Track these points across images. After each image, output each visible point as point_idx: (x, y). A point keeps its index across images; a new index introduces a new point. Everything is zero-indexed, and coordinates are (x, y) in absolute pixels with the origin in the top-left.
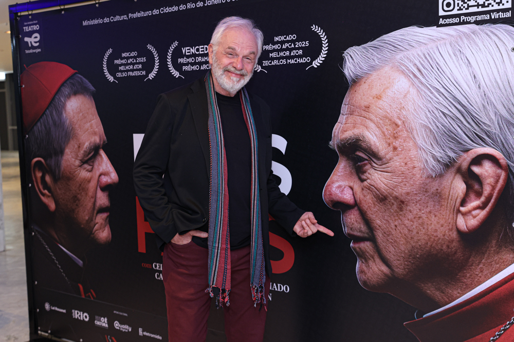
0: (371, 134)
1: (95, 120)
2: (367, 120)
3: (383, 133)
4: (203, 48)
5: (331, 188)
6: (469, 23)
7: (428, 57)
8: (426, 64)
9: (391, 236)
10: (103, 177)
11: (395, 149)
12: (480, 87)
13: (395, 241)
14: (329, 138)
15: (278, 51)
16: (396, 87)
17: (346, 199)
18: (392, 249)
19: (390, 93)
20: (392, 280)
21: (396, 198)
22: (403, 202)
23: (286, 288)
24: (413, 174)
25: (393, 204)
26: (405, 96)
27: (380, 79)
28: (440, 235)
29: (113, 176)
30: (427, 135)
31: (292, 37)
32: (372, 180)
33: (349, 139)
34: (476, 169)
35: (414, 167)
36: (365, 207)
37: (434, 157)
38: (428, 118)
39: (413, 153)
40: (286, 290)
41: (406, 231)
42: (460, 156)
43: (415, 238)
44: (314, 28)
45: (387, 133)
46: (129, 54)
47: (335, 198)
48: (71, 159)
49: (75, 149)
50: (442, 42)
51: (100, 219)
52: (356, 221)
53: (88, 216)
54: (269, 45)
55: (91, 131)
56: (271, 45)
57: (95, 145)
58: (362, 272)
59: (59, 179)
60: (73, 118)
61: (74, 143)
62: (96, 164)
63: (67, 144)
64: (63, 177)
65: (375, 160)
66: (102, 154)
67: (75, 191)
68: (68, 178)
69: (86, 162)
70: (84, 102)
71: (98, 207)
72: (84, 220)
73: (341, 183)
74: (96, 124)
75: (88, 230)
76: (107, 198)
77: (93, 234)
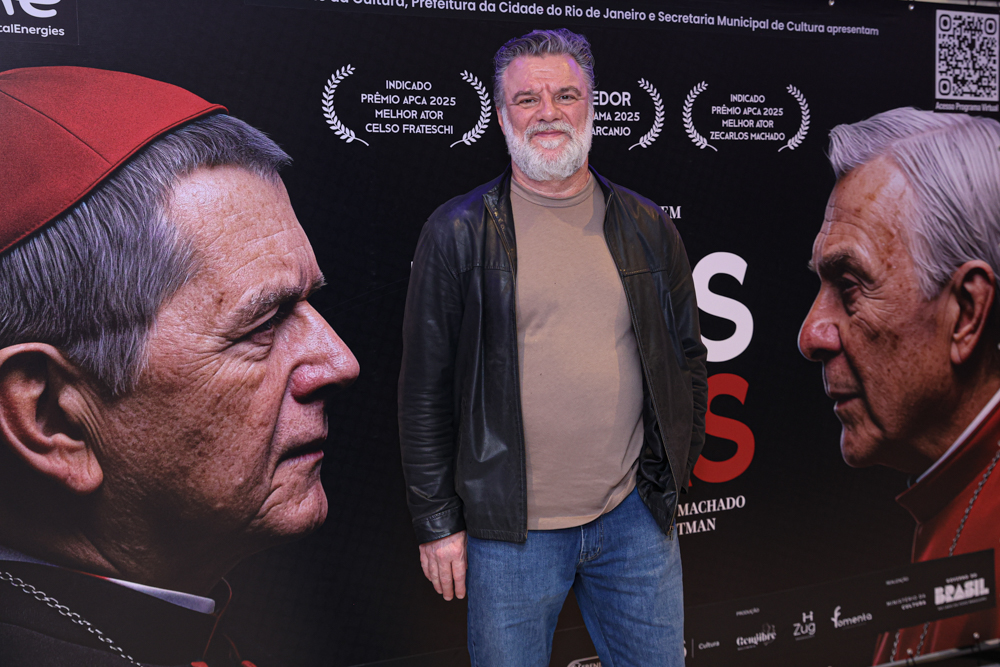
0: (863, 249)
1: (285, 232)
2: (858, 229)
3: (876, 246)
4: (598, 95)
5: (810, 330)
6: (962, 112)
7: (924, 148)
8: (923, 157)
9: (883, 385)
10: (306, 368)
11: (889, 266)
12: (972, 189)
13: (888, 391)
15: (736, 117)
16: (891, 184)
17: (828, 343)
18: (884, 403)
19: (884, 192)
20: (883, 445)
21: (889, 333)
22: (896, 337)
23: (741, 500)
24: (909, 299)
25: (886, 341)
26: (901, 197)
27: (873, 172)
28: (934, 372)
29: (344, 362)
30: (923, 247)
31: (759, 99)
32: (863, 311)
33: (835, 256)
34: (969, 287)
35: (909, 290)
36: (853, 350)
37: (930, 275)
38: (924, 225)
39: (908, 271)
40: (740, 503)
41: (900, 375)
42: (954, 272)
43: (910, 382)
44: (791, 89)
45: (880, 246)
46: (409, 85)
47: (815, 344)
48: (183, 335)
49: (201, 308)
50: (938, 131)
51: (289, 473)
52: (842, 373)
53: (243, 474)
54: (721, 106)
55: (269, 260)
56: (724, 106)
57: (281, 294)
58: (848, 443)
59: (128, 393)
60: (200, 228)
61: (200, 291)
62: (283, 340)
63: (171, 295)
64: (147, 386)
65: (866, 284)
66: (307, 314)
67: (195, 417)
68: (168, 387)
69: (246, 338)
70: (245, 187)
71: (285, 446)
72: (227, 488)
73: (823, 321)
74: (289, 241)
75: (243, 511)
76: (319, 417)
77: (262, 516)
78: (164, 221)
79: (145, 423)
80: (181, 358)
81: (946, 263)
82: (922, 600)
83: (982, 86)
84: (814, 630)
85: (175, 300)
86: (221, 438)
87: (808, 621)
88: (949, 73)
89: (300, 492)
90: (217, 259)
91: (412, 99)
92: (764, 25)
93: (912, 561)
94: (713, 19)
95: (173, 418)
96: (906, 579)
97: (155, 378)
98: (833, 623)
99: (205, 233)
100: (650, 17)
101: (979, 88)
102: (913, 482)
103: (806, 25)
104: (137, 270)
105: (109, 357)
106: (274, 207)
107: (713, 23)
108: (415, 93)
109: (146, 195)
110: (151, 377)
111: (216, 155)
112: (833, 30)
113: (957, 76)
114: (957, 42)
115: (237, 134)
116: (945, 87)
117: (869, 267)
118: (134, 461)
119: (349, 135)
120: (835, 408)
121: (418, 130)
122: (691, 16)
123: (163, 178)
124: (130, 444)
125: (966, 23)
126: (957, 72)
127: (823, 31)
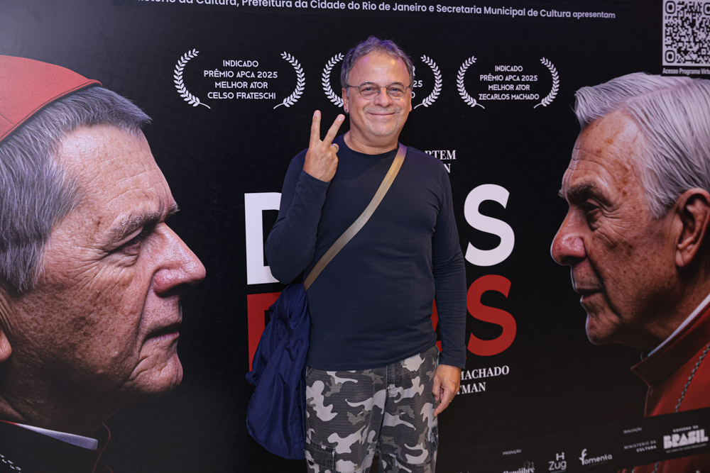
0: (603, 180)
1: (147, 173)
2: (599, 165)
3: (614, 178)
5: (560, 242)
7: (654, 103)
8: (652, 110)
9: (620, 283)
10: (165, 272)
11: (625, 194)
12: (693, 134)
13: (624, 288)
14: (559, 185)
15: (500, 83)
16: (626, 131)
17: (575, 252)
18: (621, 296)
19: (620, 137)
20: (621, 329)
21: (625, 243)
22: (631, 247)
23: (505, 369)
24: (641, 218)
25: (622, 250)
26: (634, 141)
27: (611, 123)
28: (662, 273)
29: (193, 267)
30: (652, 179)
31: (518, 69)
32: (603, 228)
33: (581, 186)
34: (690, 208)
35: (641, 211)
36: (595, 257)
37: (658, 200)
38: (653, 162)
39: (640, 197)
40: (505, 371)
41: (634, 275)
42: (678, 197)
43: (642, 281)
44: (544, 61)
45: (617, 178)
46: (240, 64)
47: (564, 252)
48: (70, 248)
49: (84, 228)
50: (665, 90)
51: (153, 348)
52: (587, 274)
53: (118, 348)
54: (488, 75)
55: (135, 193)
56: (490, 75)
57: (145, 218)
58: (592, 327)
59: (29, 290)
60: (82, 170)
61: (83, 216)
62: (147, 251)
63: (61, 219)
64: (44, 285)
65: (606, 207)
66: (165, 232)
67: (80, 308)
68: (59, 286)
69: (119, 250)
70: (115, 140)
71: (149, 329)
72: (106, 359)
73: (570, 235)
74: (150, 179)
75: (118, 376)
76: (175, 307)
77: (133, 379)
78: (55, 165)
79: (43, 312)
80: (69, 265)
81: (671, 191)
82: (653, 445)
83: (701, 55)
84: (565, 466)
85: (64, 222)
86: (100, 323)
87: (560, 459)
88: (674, 45)
89: (161, 362)
90: (96, 192)
91: (243, 73)
92: (522, 13)
93: (645, 416)
94: (480, 9)
95: (64, 308)
96: (639, 429)
97: (50, 279)
98: (581, 461)
99: (86, 174)
100: (430, 9)
101: (699, 56)
102: (645, 355)
103: (555, 12)
104: (35, 202)
105: (15, 264)
106: (138, 154)
107: (480, 12)
108: (245, 69)
109: (40, 146)
110: (46, 278)
111: (93, 117)
112: (578, 15)
113: (680, 48)
114: (680, 22)
115: (109, 101)
116: (670, 57)
117: (608, 194)
118: (35, 339)
119: (195, 101)
120: (581, 300)
121: (249, 97)
122: (462, 7)
123: (53, 134)
124: (32, 327)
125: (688, 7)
126: (680, 44)
127: (570, 16)
